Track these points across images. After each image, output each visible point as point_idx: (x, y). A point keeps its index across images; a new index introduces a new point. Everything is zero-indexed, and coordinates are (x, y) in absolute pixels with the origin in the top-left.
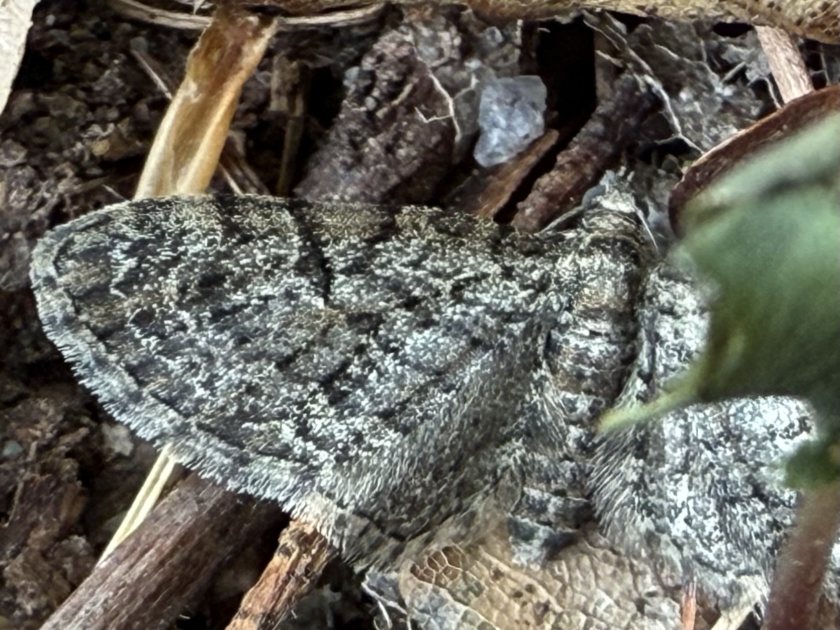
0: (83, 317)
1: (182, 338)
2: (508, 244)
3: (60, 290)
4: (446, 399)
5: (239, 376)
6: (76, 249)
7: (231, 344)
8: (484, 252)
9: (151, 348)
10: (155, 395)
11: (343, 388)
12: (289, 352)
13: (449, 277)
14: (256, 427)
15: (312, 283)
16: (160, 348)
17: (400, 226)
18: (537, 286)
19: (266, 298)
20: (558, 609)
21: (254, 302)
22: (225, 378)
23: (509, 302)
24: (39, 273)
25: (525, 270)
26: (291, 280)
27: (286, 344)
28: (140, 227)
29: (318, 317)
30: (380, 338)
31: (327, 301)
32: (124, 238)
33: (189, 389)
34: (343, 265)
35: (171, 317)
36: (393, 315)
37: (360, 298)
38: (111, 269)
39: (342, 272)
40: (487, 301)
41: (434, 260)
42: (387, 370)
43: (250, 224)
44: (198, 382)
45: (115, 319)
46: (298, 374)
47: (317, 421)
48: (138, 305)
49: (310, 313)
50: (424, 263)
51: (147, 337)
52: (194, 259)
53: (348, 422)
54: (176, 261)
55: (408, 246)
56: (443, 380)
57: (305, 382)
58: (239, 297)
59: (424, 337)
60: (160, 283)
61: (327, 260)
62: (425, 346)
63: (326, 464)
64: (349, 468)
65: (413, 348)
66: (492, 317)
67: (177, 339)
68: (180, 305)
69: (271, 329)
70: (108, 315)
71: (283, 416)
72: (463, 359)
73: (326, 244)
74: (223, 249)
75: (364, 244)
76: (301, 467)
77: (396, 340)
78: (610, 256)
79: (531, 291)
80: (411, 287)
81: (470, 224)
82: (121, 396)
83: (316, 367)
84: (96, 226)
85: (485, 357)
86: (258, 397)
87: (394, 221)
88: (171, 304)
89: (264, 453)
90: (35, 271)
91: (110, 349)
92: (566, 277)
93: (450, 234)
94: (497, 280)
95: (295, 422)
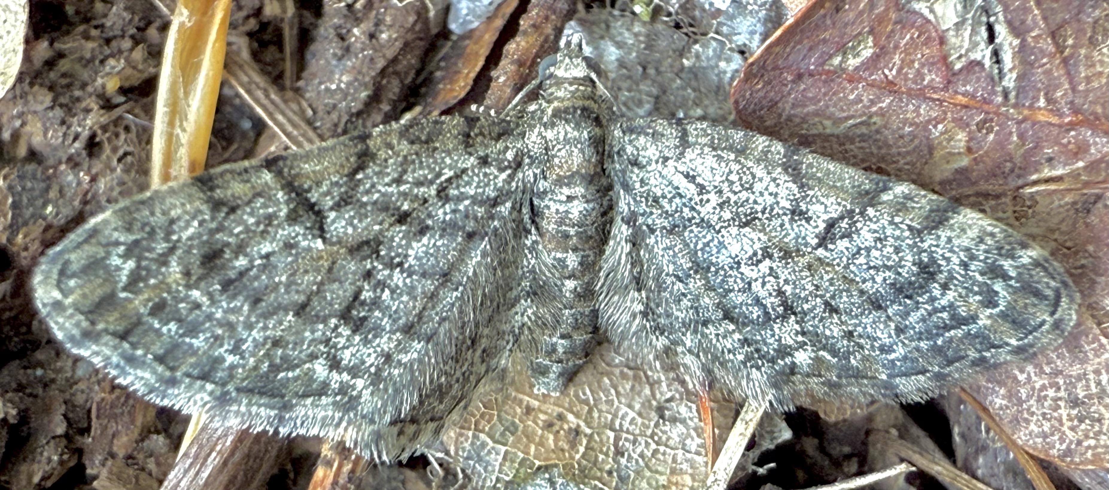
0: (101, 326)
1: (199, 316)
2: (476, 135)
3: (70, 311)
4: (456, 297)
5: (262, 334)
6: (75, 267)
7: (246, 308)
8: (457, 150)
9: (173, 333)
10: (188, 375)
11: (362, 314)
12: (302, 298)
13: (431, 182)
14: (290, 375)
15: (307, 228)
16: (181, 331)
17: (375, 151)
18: (513, 164)
19: (267, 256)
20: (588, 431)
21: (258, 262)
22: (250, 339)
23: (492, 188)
24: (46, 301)
25: (499, 153)
26: (285, 232)
27: (297, 292)
28: (129, 229)
29: (321, 258)
30: (383, 257)
31: (324, 240)
32: (117, 244)
33: (221, 360)
34: (331, 203)
35: (182, 301)
36: (389, 234)
37: (355, 228)
38: (113, 276)
39: (332, 209)
40: (472, 193)
41: (414, 171)
42: (397, 287)
43: (233, 195)
44: (226, 351)
45: (131, 318)
46: (317, 316)
47: (345, 351)
48: (149, 300)
49: (312, 257)
50: (405, 177)
51: (166, 324)
52: (189, 243)
53: (374, 345)
54: (172, 250)
55: (387, 167)
56: (450, 280)
57: (325, 320)
58: (242, 262)
59: (424, 245)
60: (163, 274)
61: (314, 205)
62: (426, 253)
63: (364, 392)
64: (386, 390)
65: (416, 258)
66: (480, 207)
67: (195, 319)
68: (189, 287)
69: (280, 282)
70: (123, 317)
71: (313, 357)
72: (463, 253)
73: (309, 190)
74: (214, 225)
75: (345, 179)
76: (341, 400)
77: (398, 255)
78: (572, 125)
79: (509, 172)
80: (399, 204)
81: (438, 127)
82: (157, 385)
83: (331, 305)
84: (86, 241)
85: (483, 246)
86: (285, 347)
87: (368, 147)
88: (180, 288)
89: (305, 396)
90: (42, 300)
91: (134, 346)
92: (536, 150)
93: (421, 142)
94: (476, 171)
95: (325, 359)
